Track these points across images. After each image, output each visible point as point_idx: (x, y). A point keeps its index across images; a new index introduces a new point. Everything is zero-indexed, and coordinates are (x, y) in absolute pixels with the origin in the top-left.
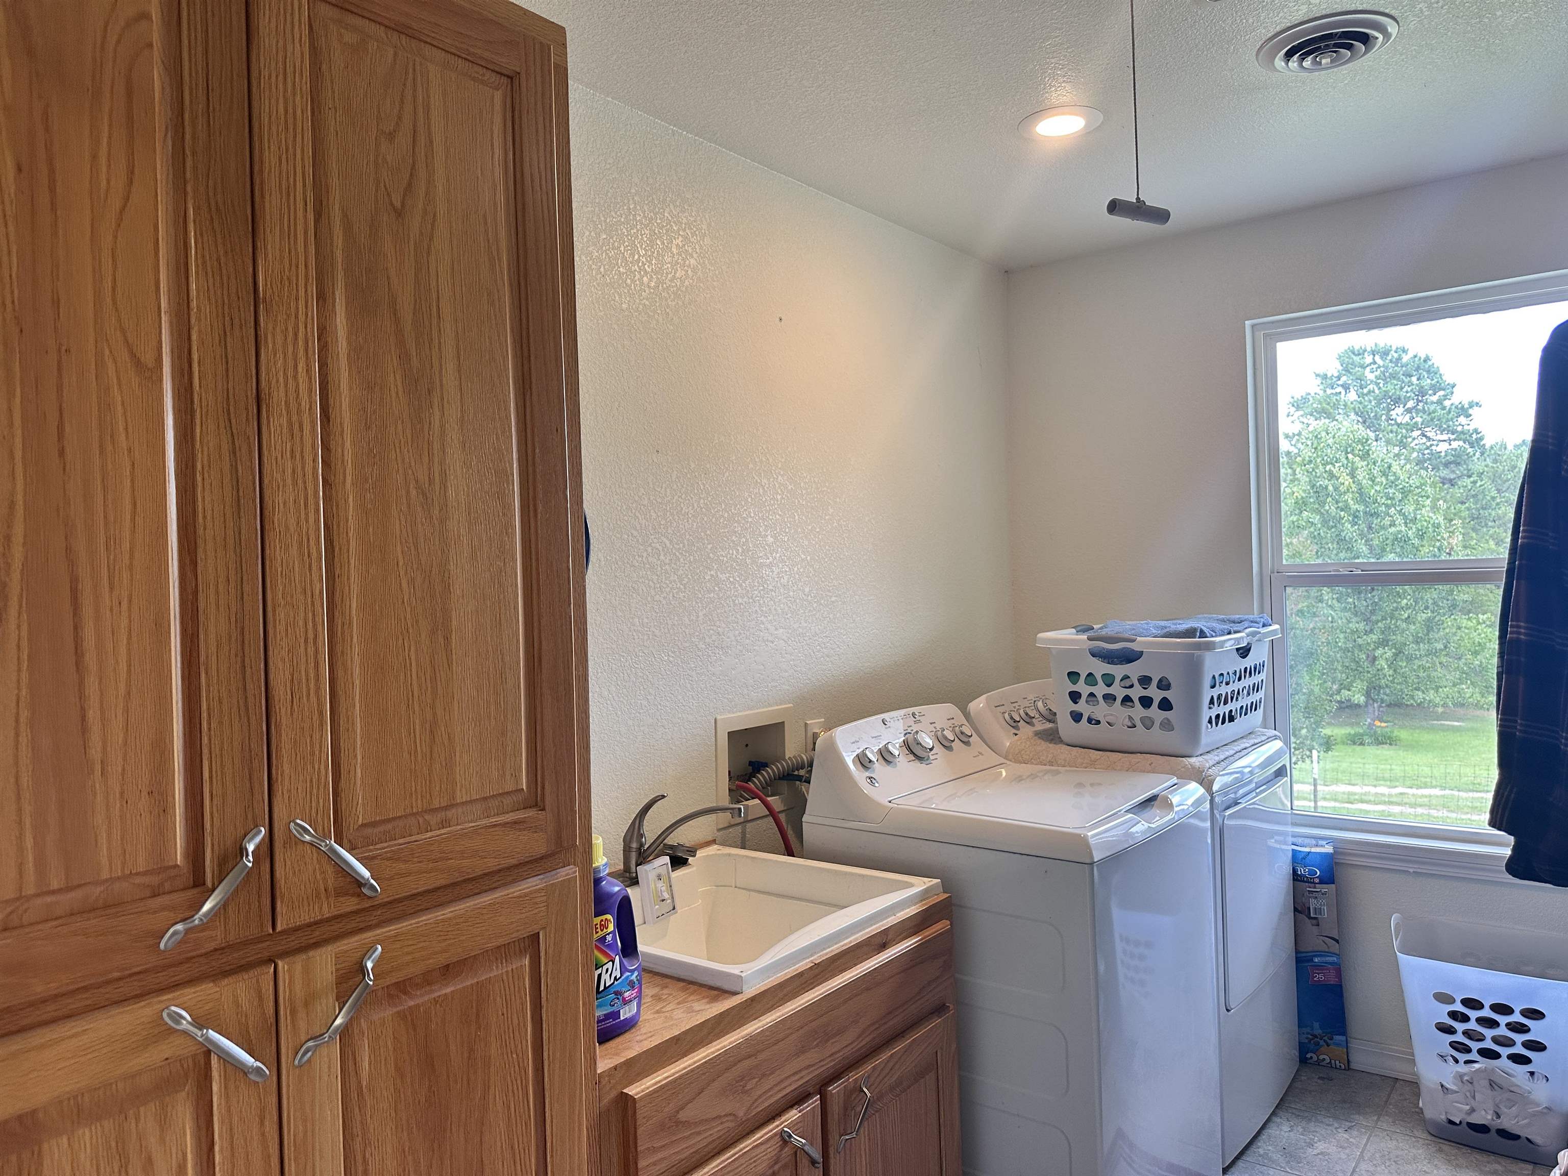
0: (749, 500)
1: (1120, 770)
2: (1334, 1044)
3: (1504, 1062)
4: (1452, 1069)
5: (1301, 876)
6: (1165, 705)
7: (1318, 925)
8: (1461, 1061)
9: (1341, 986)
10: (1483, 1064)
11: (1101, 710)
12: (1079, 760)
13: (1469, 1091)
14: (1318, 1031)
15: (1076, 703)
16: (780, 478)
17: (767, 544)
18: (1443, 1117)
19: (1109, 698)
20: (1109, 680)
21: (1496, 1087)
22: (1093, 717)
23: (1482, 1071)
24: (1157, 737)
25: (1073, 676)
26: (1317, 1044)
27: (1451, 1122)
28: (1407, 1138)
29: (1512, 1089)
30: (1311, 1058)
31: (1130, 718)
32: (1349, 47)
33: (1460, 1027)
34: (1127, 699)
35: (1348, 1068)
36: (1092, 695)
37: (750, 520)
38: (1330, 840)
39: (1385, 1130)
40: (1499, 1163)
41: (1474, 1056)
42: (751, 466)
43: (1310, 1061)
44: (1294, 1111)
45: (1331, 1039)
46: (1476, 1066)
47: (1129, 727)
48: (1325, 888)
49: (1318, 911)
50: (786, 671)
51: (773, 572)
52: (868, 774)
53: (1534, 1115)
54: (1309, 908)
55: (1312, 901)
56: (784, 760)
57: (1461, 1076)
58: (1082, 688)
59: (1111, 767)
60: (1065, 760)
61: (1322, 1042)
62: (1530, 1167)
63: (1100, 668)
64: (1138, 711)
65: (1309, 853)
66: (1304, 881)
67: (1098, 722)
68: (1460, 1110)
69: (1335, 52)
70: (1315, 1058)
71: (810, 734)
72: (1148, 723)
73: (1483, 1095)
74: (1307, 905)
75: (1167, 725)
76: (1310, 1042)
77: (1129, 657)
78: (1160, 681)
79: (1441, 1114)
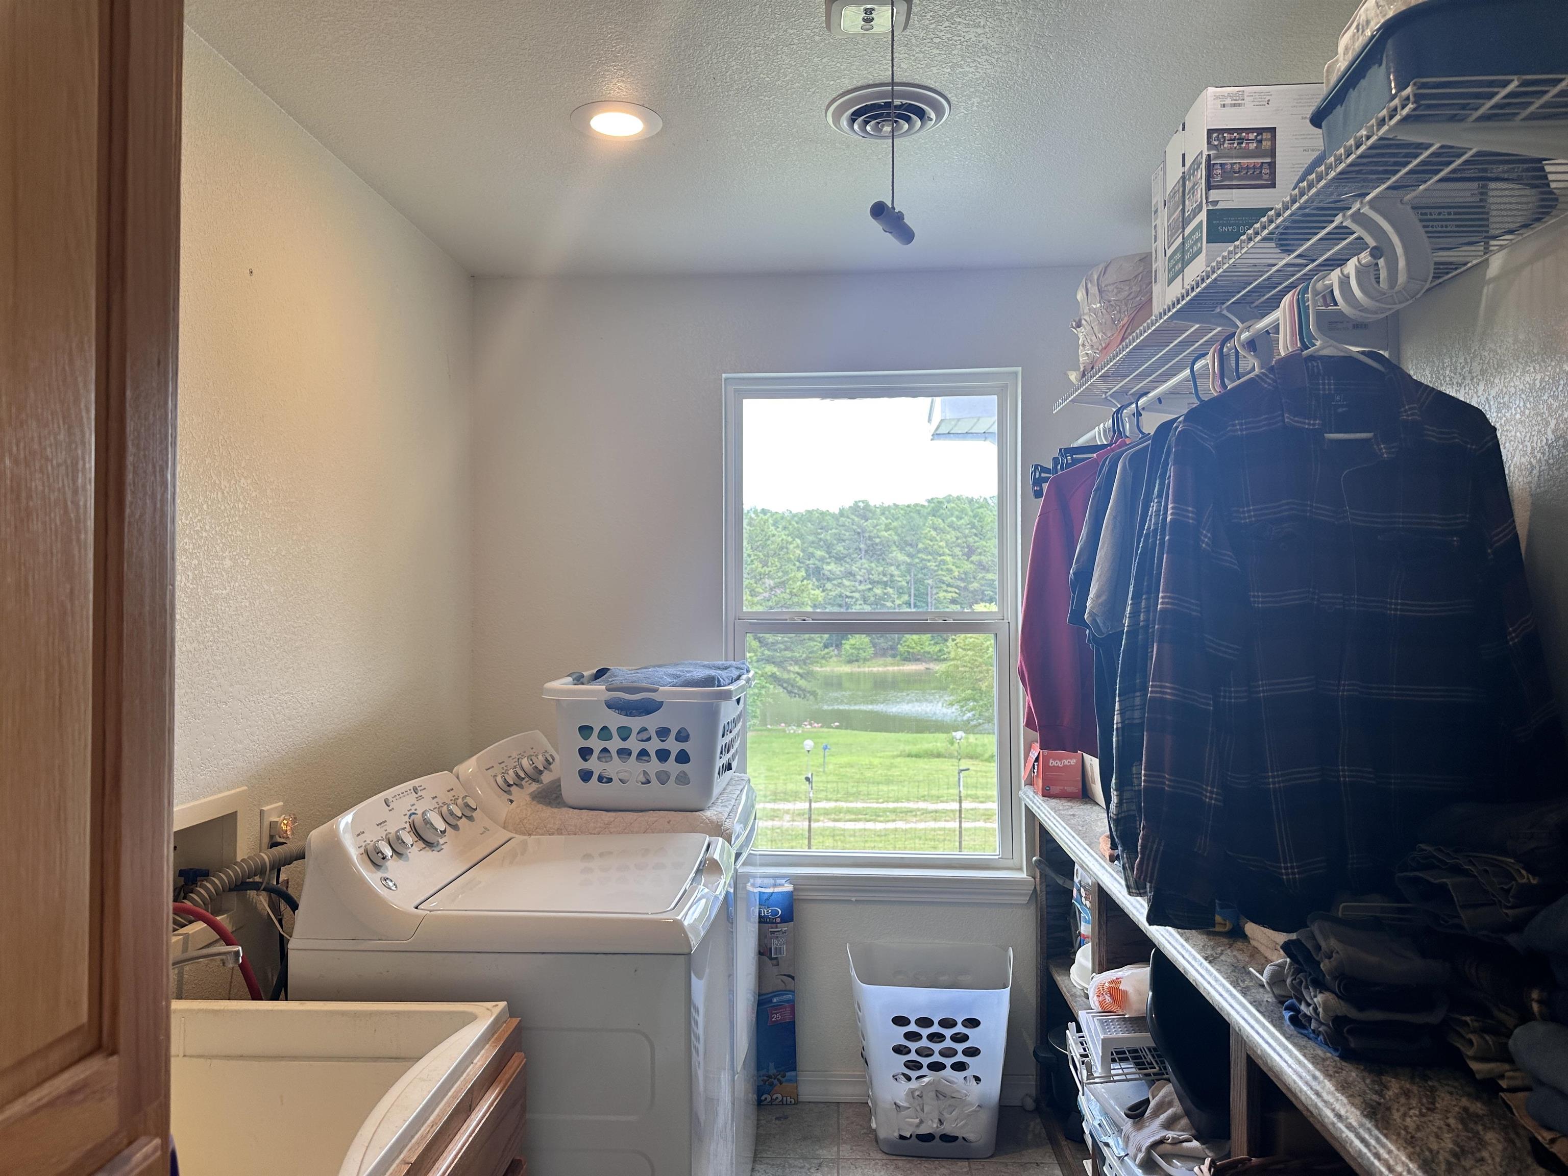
0: (205, 507)
1: (637, 833)
2: (786, 1081)
3: (948, 1072)
4: (904, 1087)
5: (765, 916)
6: (683, 757)
7: (778, 965)
8: (913, 1078)
9: (794, 1022)
10: (931, 1077)
11: (615, 767)
12: (592, 825)
13: (919, 1105)
14: (773, 1071)
15: (586, 760)
16: (243, 480)
17: (224, 570)
18: (896, 1134)
19: (624, 753)
20: (624, 733)
21: (941, 1097)
22: (606, 774)
23: (931, 1084)
24: (673, 792)
25: (585, 731)
26: (772, 1085)
27: (902, 1137)
28: (867, 1162)
29: (953, 1095)
30: (766, 1099)
31: (645, 773)
32: (908, 119)
33: (914, 1046)
34: (643, 753)
35: (797, 1102)
36: (605, 750)
37: (204, 534)
38: (791, 879)
39: (848, 1159)
40: (944, 1167)
41: (925, 1071)
42: (208, 461)
43: (765, 1103)
44: (767, 1161)
45: (784, 1076)
46: (926, 1080)
47: (642, 783)
48: (784, 927)
49: (779, 951)
50: (241, 742)
51: (230, 607)
52: (380, 874)
53: (969, 1115)
54: (771, 949)
55: (774, 941)
56: (236, 863)
57: (912, 1092)
58: (595, 743)
59: (627, 830)
60: (575, 826)
61: (776, 1082)
62: (966, 1163)
63: (615, 720)
64: (654, 766)
65: (772, 893)
66: (767, 923)
67: (610, 780)
68: (910, 1124)
69: (896, 122)
70: (769, 1099)
71: (266, 824)
72: (663, 778)
73: (931, 1106)
74: (769, 947)
75: (683, 779)
76: (765, 1084)
77: (648, 708)
78: (679, 732)
79: (894, 1131)
